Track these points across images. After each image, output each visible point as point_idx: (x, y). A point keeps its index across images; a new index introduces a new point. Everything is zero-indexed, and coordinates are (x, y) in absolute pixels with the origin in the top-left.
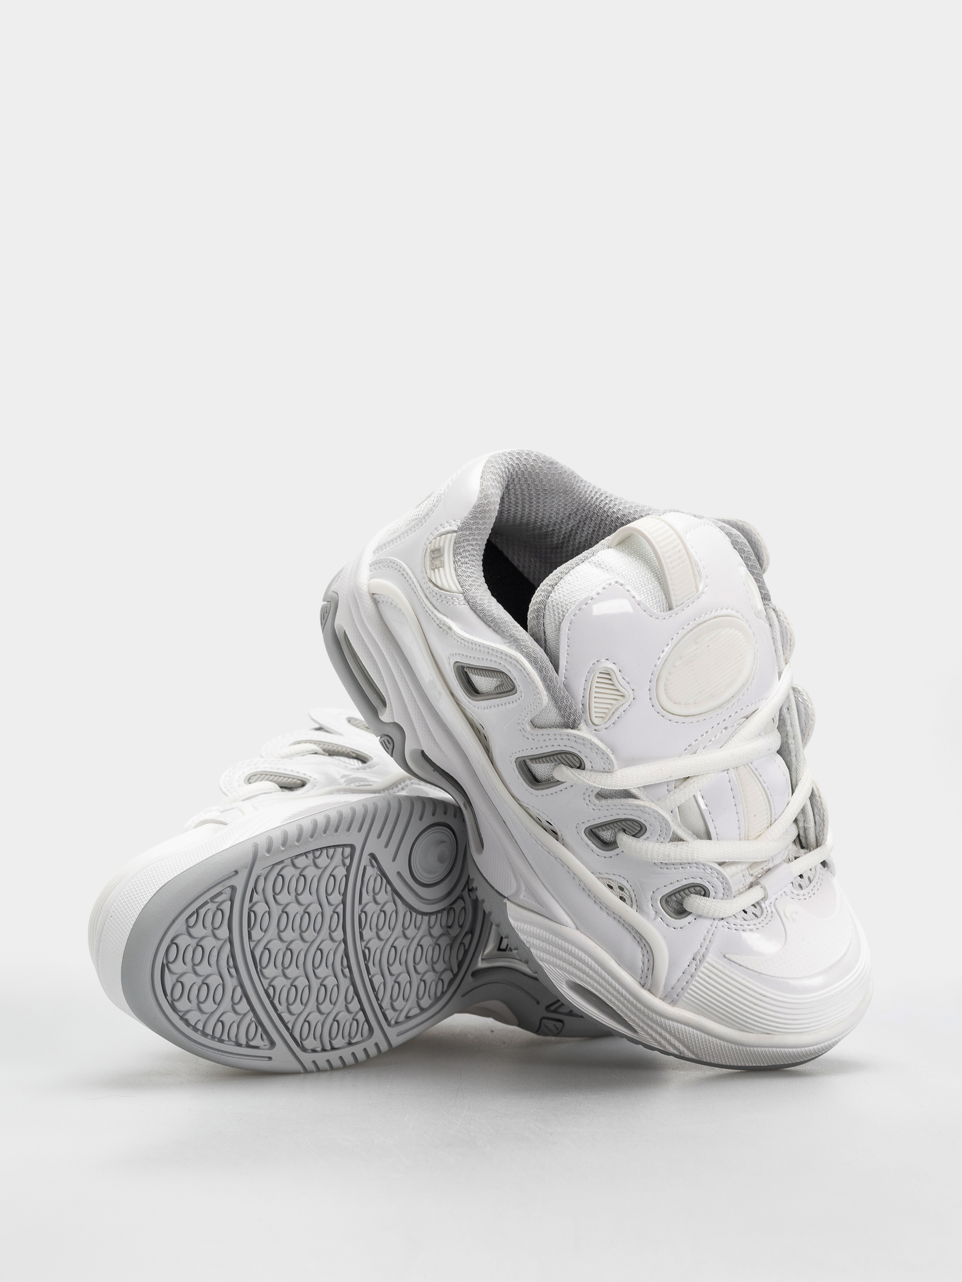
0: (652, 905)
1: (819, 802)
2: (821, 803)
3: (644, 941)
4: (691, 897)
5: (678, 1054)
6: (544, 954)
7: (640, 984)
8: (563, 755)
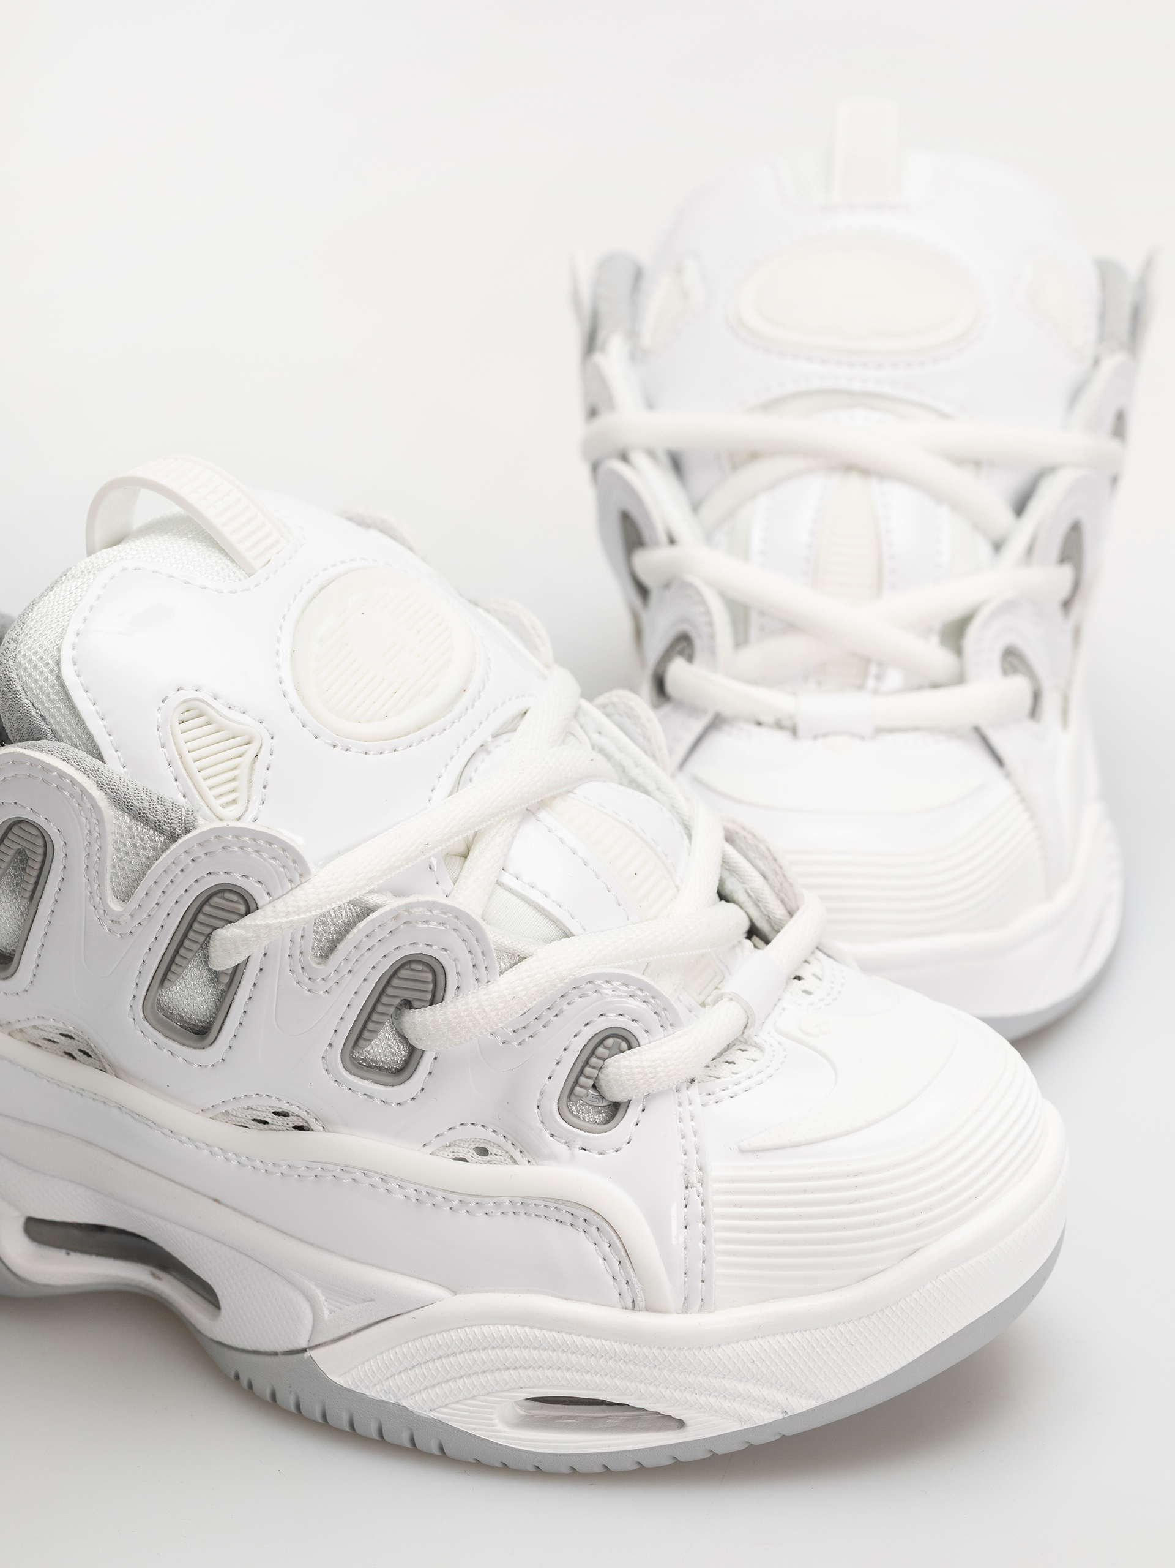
0: (552, 1135)
1: (749, 836)
2: (754, 835)
3: (582, 1214)
4: (607, 1067)
5: (781, 1416)
6: (430, 1391)
7: (626, 1308)
8: (207, 909)
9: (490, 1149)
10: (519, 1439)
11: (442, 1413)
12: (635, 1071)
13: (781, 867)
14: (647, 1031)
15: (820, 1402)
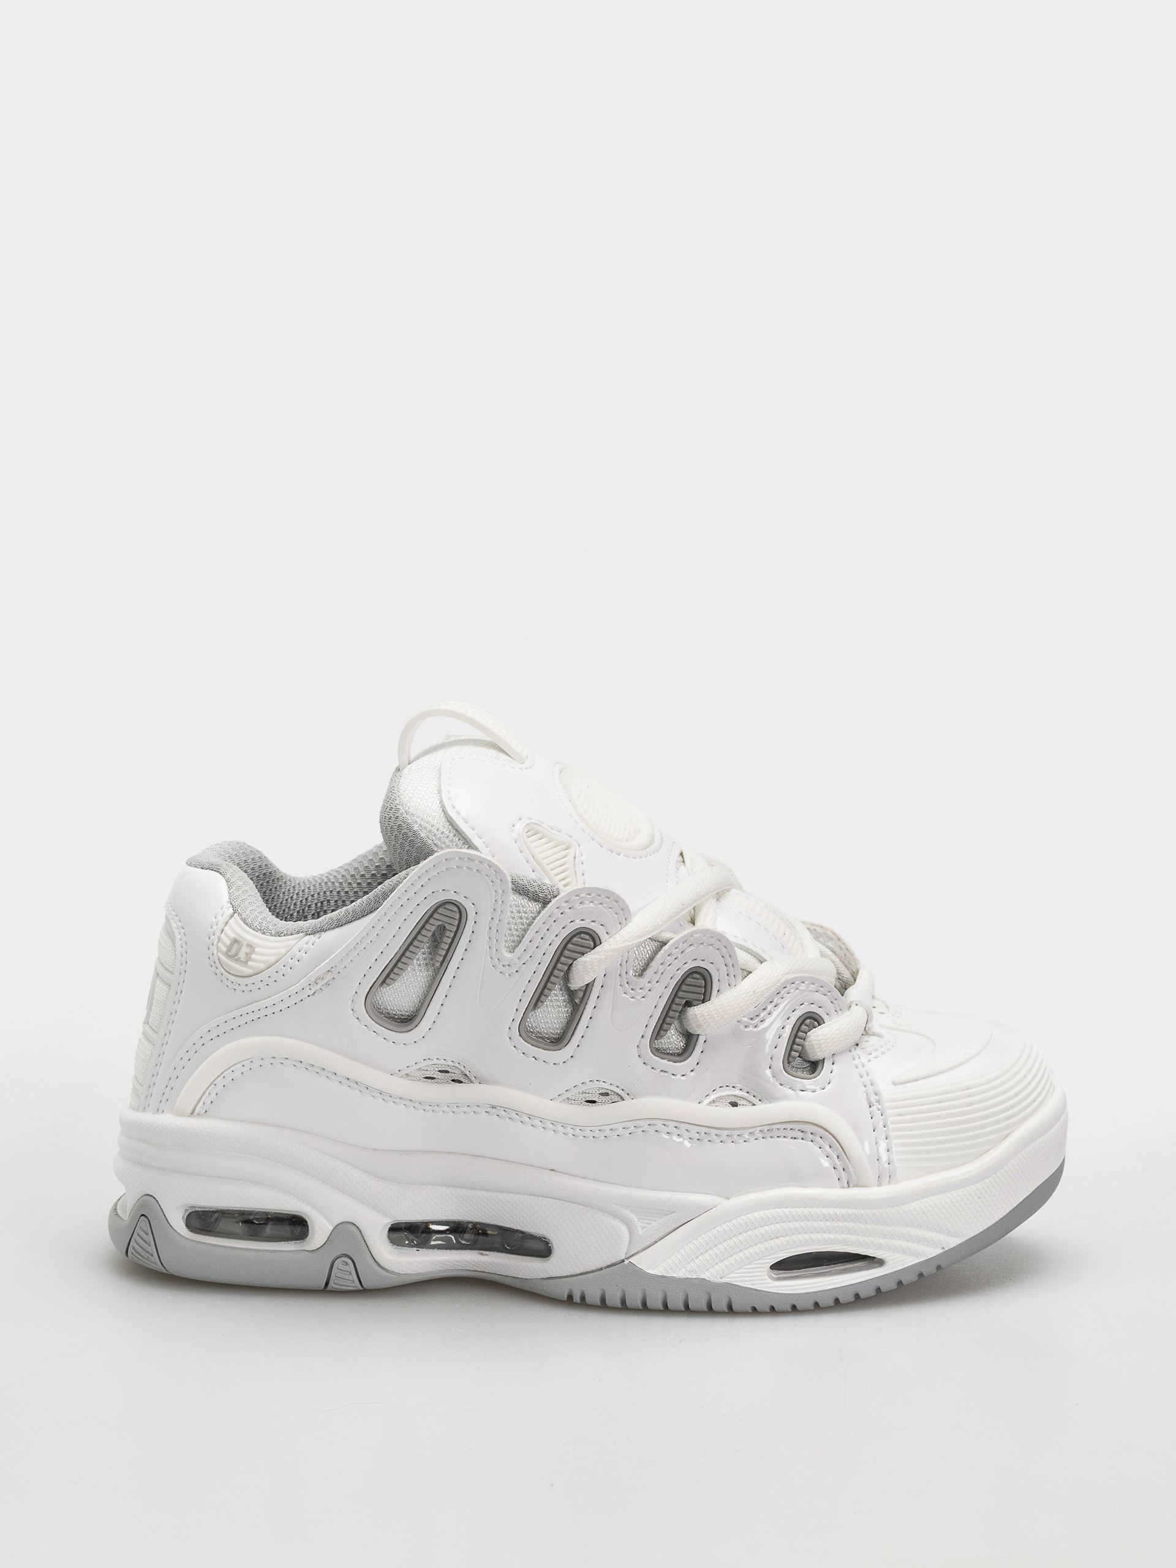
0: (782, 1085)
3: (809, 1128)
4: (809, 1037)
5: (941, 1251)
6: (720, 1264)
7: (843, 1188)
8: (570, 946)
9: (739, 1102)
10: (783, 1286)
11: (730, 1278)
12: (822, 1041)
13: (844, 944)
14: (828, 1014)
15: (964, 1239)
